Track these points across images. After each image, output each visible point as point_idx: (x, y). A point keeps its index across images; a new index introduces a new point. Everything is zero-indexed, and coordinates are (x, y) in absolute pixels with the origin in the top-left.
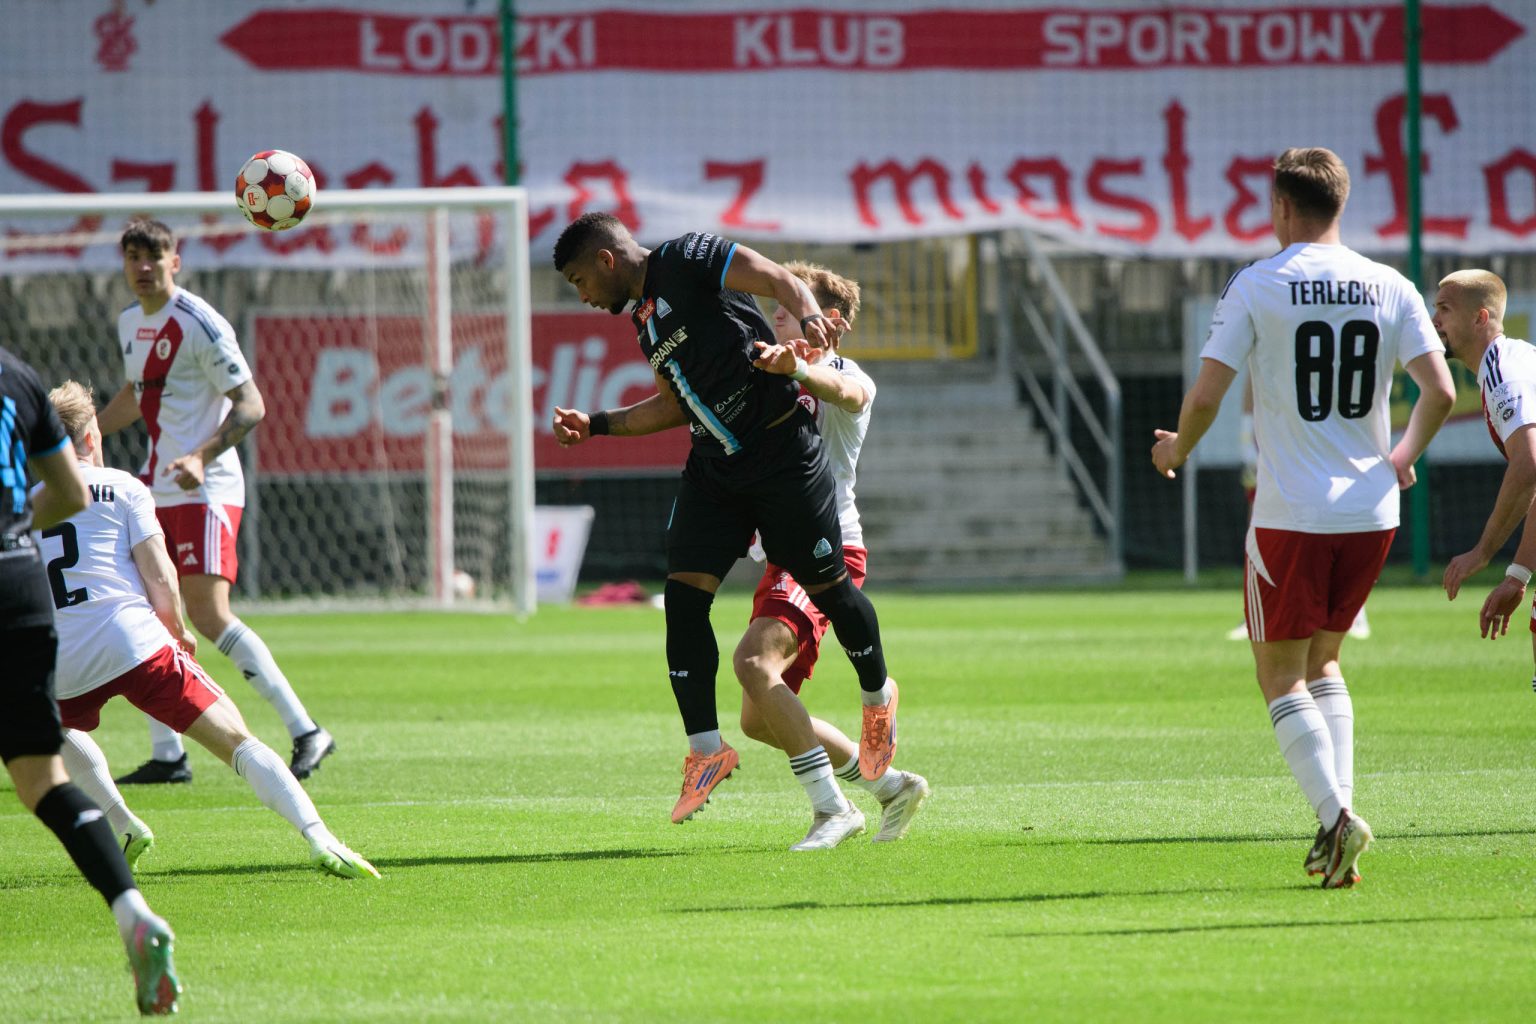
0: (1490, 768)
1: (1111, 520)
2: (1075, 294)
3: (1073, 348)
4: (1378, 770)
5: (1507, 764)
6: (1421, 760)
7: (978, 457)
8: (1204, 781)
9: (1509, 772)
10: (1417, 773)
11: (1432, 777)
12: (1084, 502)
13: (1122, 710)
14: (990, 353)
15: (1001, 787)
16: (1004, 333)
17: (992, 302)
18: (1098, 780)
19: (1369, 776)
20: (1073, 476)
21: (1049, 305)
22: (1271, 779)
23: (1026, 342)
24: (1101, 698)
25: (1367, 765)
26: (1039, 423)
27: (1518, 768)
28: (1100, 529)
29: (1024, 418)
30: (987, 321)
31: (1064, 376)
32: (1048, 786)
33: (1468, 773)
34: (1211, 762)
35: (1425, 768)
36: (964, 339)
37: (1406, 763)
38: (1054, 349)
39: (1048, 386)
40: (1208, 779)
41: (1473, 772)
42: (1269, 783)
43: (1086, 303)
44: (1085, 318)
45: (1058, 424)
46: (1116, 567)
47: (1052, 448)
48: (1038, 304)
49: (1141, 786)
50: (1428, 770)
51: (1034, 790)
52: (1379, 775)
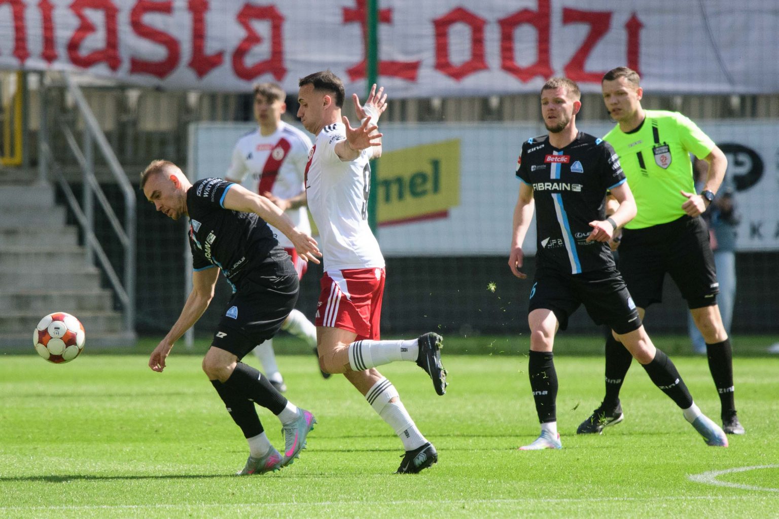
0: (416, 499)
1: (127, 298)
2: (100, 117)
3: (99, 161)
4: (327, 499)
5: (428, 496)
6: (362, 492)
7: (21, 246)
8: (189, 506)
9: (430, 503)
10: (358, 502)
11: (370, 505)
12: (106, 283)
13: (128, 448)
14: (34, 163)
15: (27, 508)
16: (44, 147)
17: (35, 123)
18: (105, 504)
19: (319, 504)
20: (98, 263)
21: (80, 126)
22: (242, 505)
23: (63, 156)
24: (110, 439)
25: (318, 495)
26: (72, 220)
27: (437, 499)
28: (118, 305)
29: (59, 215)
30: (31, 137)
31: (91, 181)
32: (64, 507)
33: (398, 502)
34: (196, 491)
35: (364, 499)
36: (12, 154)
37: (349, 494)
38: (85, 161)
39: (78, 190)
40: (192, 504)
41: (401, 502)
42: (241, 509)
43: (110, 125)
44: (108, 135)
45: (86, 220)
46: (130, 335)
47: (81, 240)
48: (72, 124)
49: (139, 509)
50: (367, 500)
51: (53, 511)
52: (328, 503)
